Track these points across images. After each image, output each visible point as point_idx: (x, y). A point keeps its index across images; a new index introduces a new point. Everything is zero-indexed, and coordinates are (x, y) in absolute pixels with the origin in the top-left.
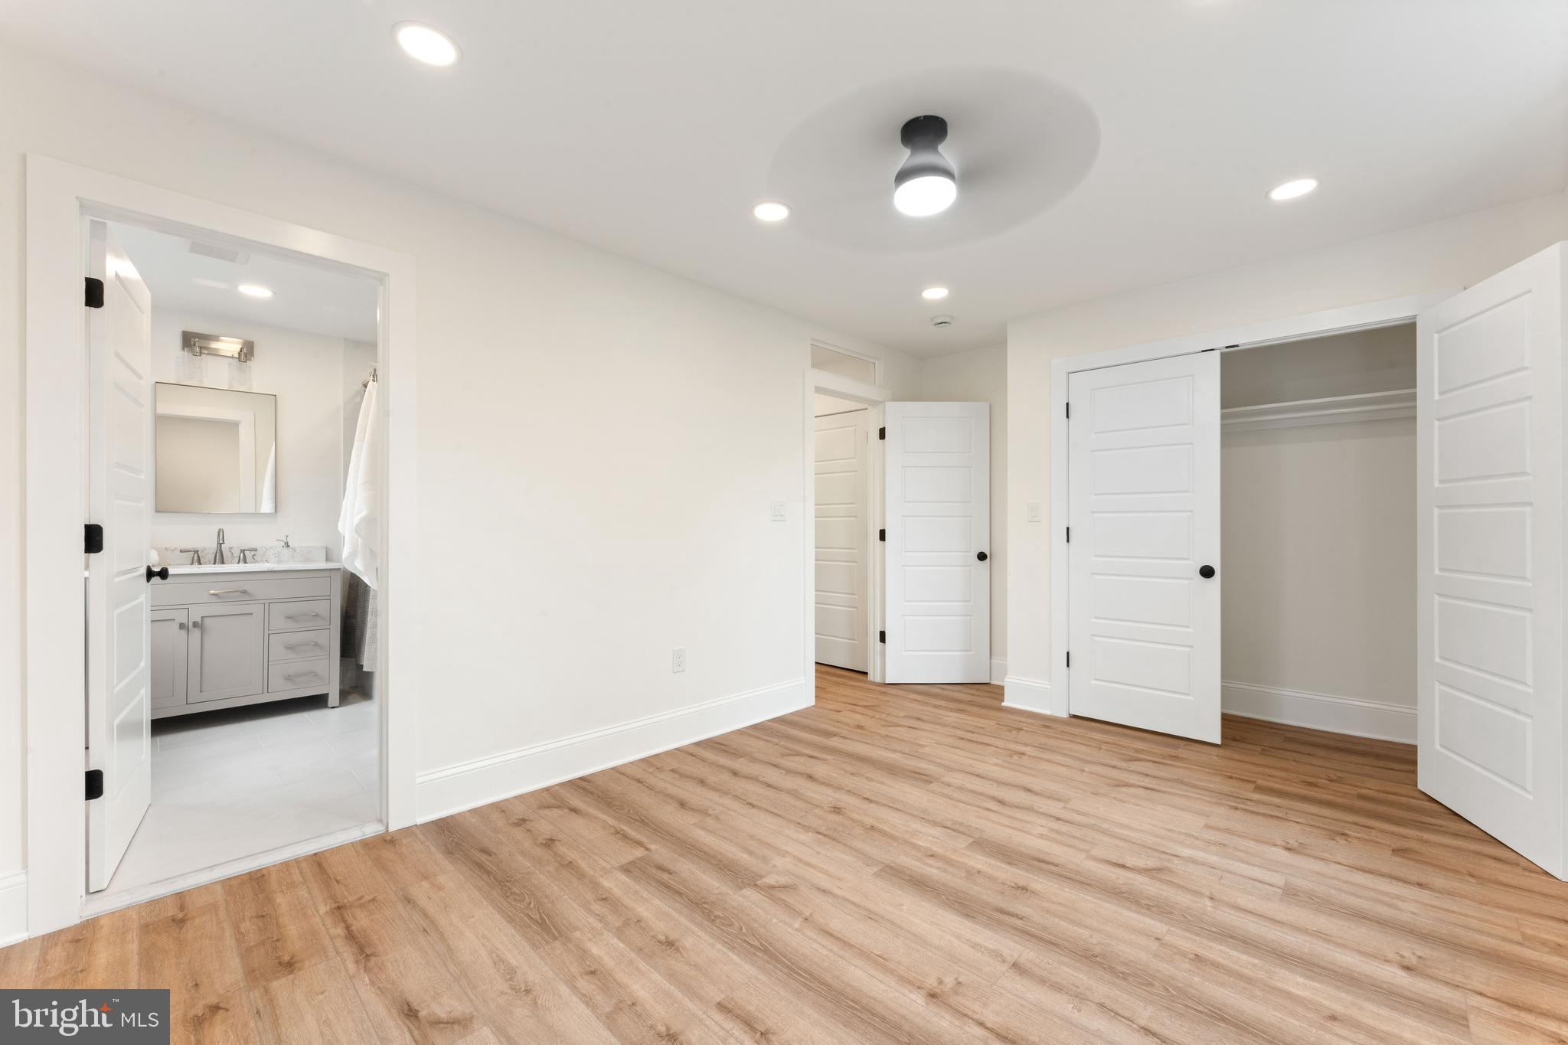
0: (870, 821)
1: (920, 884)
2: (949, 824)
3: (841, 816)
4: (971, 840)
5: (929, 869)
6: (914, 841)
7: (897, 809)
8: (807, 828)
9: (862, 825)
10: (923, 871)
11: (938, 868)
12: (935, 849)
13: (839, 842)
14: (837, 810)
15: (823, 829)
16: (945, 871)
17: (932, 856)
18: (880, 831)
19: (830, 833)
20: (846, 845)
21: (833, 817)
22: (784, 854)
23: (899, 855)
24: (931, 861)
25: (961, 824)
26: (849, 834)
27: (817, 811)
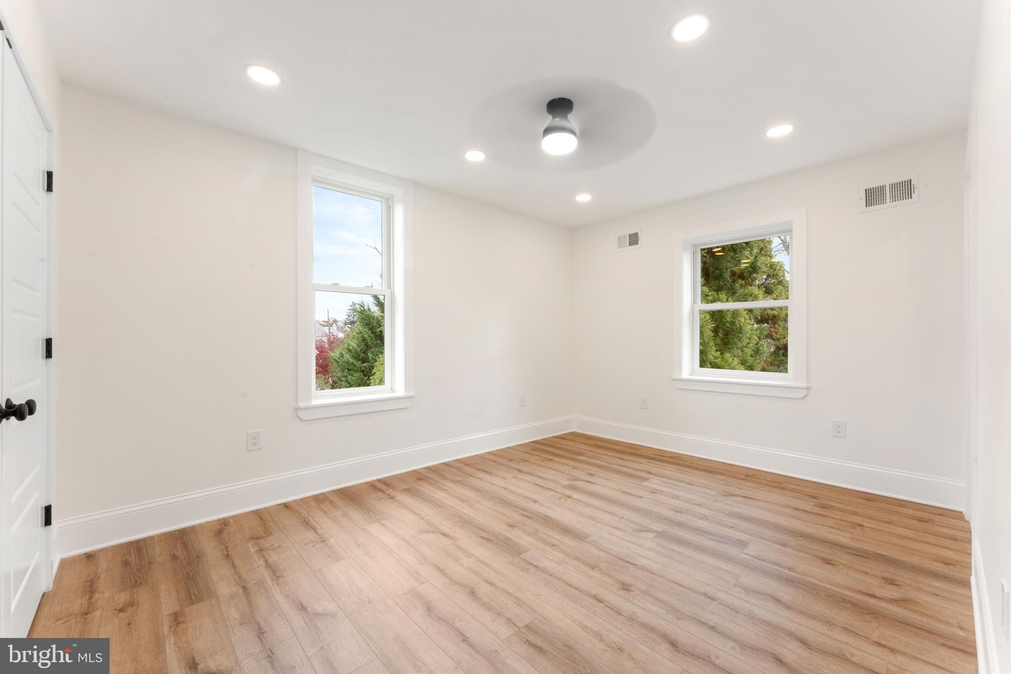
0: (595, 574)
1: (566, 530)
2: (532, 569)
3: (620, 579)
4: (522, 556)
5: (559, 538)
6: (563, 556)
7: (571, 586)
8: (643, 568)
9: (601, 570)
10: (562, 536)
11: (553, 538)
12: (550, 550)
13: (617, 557)
14: (626, 587)
15: (631, 568)
16: (549, 536)
17: (554, 545)
18: (586, 564)
19: (626, 564)
20: (611, 554)
21: (627, 579)
22: (650, 549)
23: (575, 547)
24: (556, 542)
25: (522, 569)
26: (610, 563)
27: (643, 587)
